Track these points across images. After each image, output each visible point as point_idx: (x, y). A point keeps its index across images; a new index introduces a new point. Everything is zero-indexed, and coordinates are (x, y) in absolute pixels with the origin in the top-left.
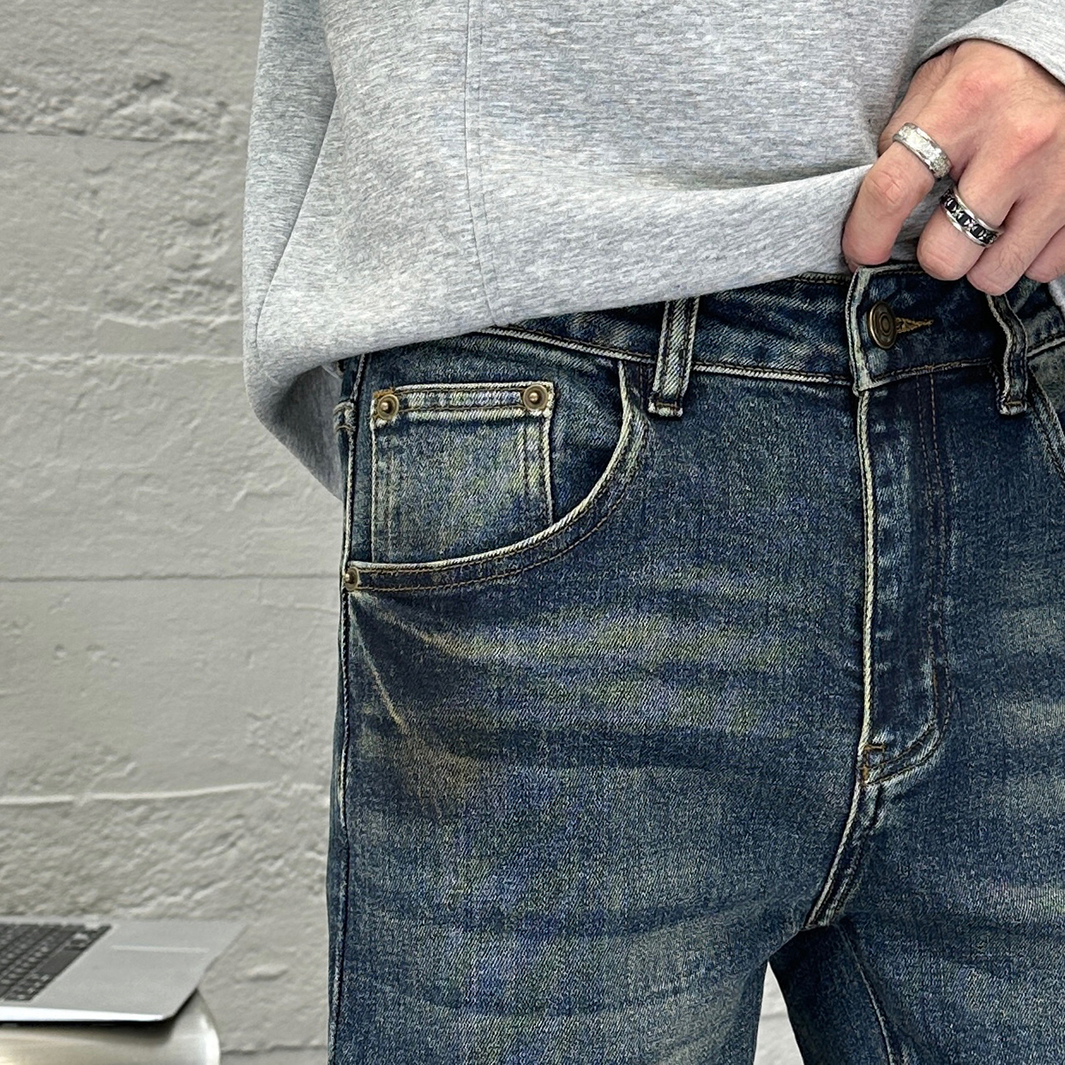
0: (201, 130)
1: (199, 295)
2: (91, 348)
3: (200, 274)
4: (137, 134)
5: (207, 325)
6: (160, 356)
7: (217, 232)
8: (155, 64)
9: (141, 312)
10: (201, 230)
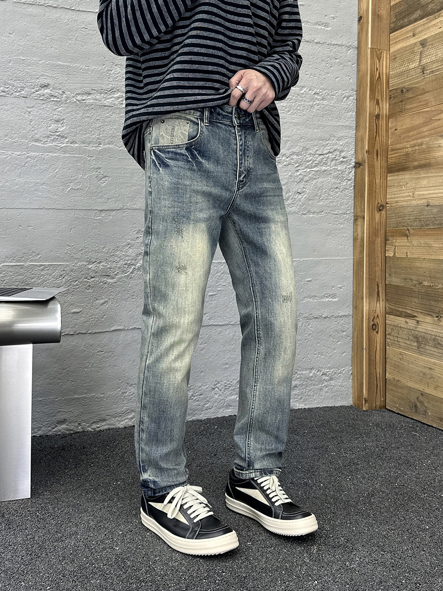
0: (58, 98)
1: (58, 139)
2: (29, 151)
3: (58, 134)
4: (40, 98)
5: (59, 146)
6: (47, 154)
7: (62, 123)
8: (46, 81)
9: (42, 142)
10: (58, 123)
